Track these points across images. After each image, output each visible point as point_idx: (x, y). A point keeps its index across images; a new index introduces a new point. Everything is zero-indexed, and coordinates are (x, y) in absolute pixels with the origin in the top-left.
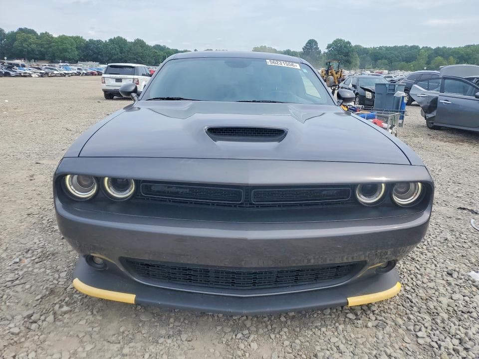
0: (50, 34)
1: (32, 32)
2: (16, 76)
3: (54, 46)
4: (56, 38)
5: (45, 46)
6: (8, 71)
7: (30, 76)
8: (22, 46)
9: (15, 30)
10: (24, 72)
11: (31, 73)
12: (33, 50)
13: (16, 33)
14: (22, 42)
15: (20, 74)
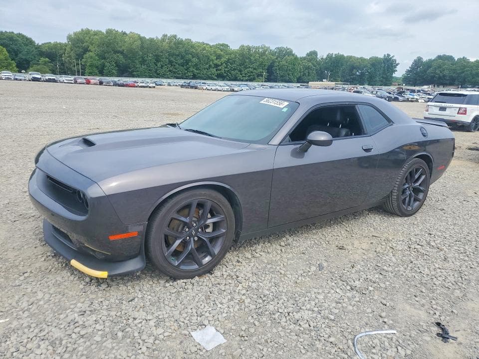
0: (468, 58)
1: (450, 58)
2: (404, 101)
3: (467, 71)
4: (472, 63)
5: (458, 72)
6: (398, 96)
7: (417, 101)
8: (435, 73)
9: (433, 58)
10: (412, 97)
11: (418, 98)
12: (444, 76)
13: (434, 60)
14: (435, 69)
15: (408, 99)
